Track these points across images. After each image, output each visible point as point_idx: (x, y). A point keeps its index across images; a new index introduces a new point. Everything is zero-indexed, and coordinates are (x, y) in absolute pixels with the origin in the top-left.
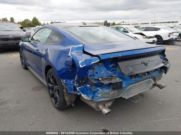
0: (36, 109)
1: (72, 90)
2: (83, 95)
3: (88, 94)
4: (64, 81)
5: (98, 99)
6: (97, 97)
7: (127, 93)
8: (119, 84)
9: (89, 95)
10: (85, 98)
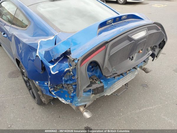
0: (14, 105)
1: (48, 92)
2: (60, 99)
3: (66, 98)
4: (37, 82)
5: (77, 104)
6: (76, 101)
7: (110, 90)
8: (100, 89)
9: (67, 100)
10: (63, 102)
